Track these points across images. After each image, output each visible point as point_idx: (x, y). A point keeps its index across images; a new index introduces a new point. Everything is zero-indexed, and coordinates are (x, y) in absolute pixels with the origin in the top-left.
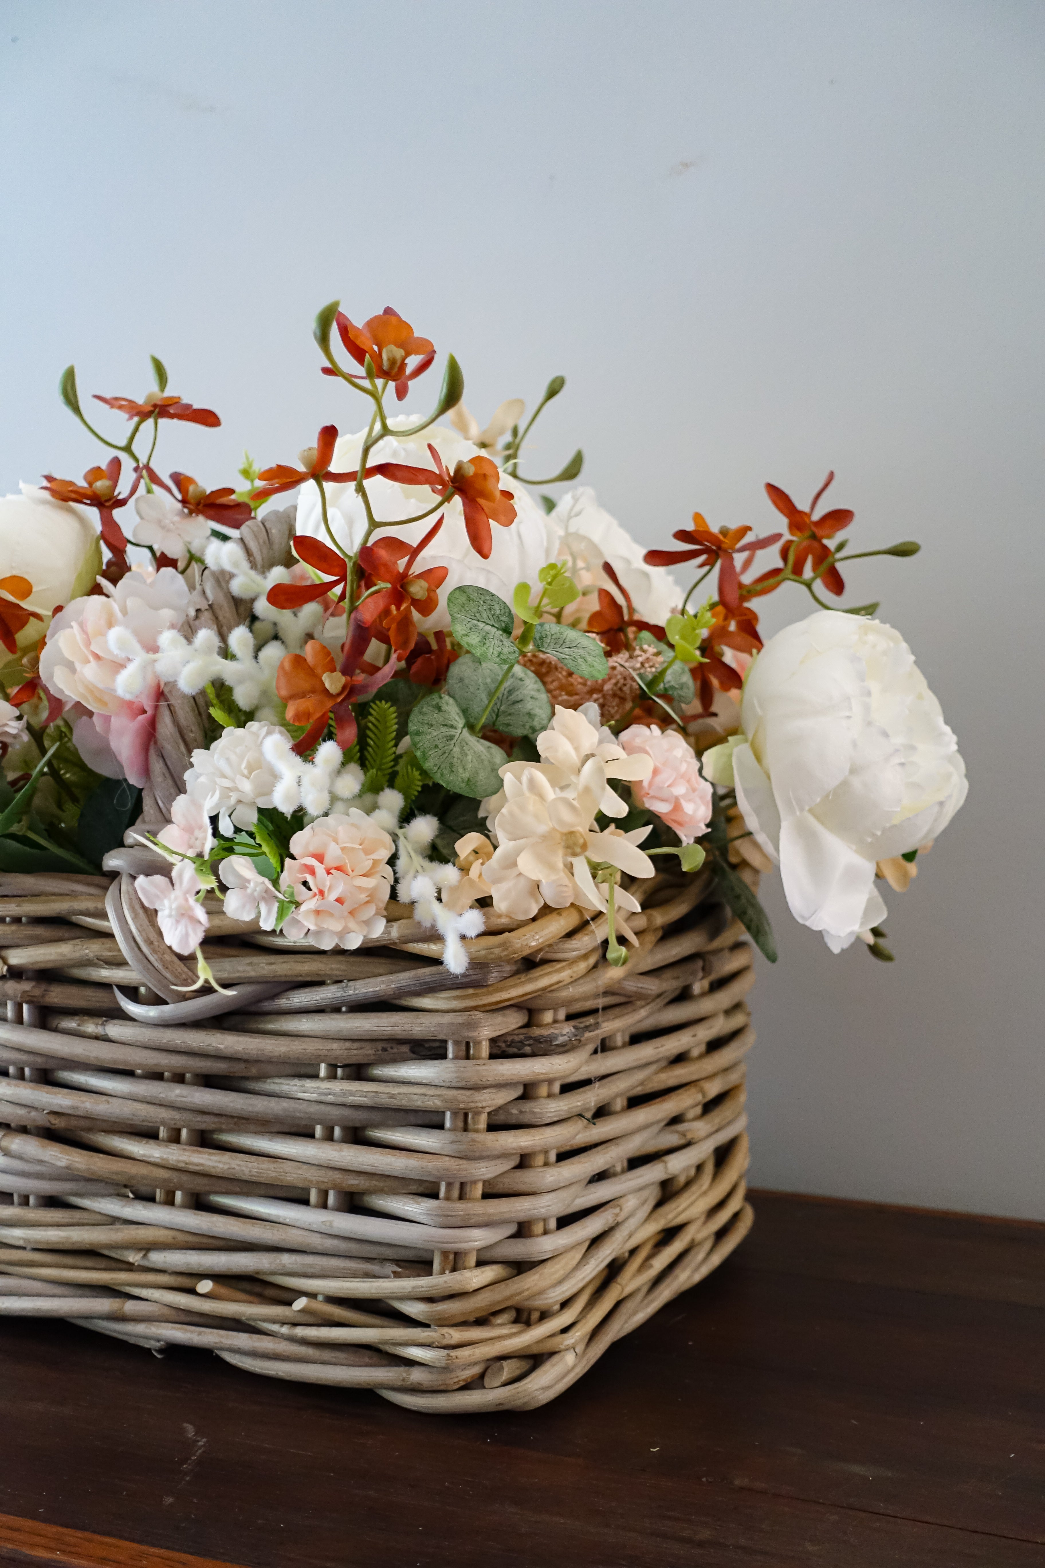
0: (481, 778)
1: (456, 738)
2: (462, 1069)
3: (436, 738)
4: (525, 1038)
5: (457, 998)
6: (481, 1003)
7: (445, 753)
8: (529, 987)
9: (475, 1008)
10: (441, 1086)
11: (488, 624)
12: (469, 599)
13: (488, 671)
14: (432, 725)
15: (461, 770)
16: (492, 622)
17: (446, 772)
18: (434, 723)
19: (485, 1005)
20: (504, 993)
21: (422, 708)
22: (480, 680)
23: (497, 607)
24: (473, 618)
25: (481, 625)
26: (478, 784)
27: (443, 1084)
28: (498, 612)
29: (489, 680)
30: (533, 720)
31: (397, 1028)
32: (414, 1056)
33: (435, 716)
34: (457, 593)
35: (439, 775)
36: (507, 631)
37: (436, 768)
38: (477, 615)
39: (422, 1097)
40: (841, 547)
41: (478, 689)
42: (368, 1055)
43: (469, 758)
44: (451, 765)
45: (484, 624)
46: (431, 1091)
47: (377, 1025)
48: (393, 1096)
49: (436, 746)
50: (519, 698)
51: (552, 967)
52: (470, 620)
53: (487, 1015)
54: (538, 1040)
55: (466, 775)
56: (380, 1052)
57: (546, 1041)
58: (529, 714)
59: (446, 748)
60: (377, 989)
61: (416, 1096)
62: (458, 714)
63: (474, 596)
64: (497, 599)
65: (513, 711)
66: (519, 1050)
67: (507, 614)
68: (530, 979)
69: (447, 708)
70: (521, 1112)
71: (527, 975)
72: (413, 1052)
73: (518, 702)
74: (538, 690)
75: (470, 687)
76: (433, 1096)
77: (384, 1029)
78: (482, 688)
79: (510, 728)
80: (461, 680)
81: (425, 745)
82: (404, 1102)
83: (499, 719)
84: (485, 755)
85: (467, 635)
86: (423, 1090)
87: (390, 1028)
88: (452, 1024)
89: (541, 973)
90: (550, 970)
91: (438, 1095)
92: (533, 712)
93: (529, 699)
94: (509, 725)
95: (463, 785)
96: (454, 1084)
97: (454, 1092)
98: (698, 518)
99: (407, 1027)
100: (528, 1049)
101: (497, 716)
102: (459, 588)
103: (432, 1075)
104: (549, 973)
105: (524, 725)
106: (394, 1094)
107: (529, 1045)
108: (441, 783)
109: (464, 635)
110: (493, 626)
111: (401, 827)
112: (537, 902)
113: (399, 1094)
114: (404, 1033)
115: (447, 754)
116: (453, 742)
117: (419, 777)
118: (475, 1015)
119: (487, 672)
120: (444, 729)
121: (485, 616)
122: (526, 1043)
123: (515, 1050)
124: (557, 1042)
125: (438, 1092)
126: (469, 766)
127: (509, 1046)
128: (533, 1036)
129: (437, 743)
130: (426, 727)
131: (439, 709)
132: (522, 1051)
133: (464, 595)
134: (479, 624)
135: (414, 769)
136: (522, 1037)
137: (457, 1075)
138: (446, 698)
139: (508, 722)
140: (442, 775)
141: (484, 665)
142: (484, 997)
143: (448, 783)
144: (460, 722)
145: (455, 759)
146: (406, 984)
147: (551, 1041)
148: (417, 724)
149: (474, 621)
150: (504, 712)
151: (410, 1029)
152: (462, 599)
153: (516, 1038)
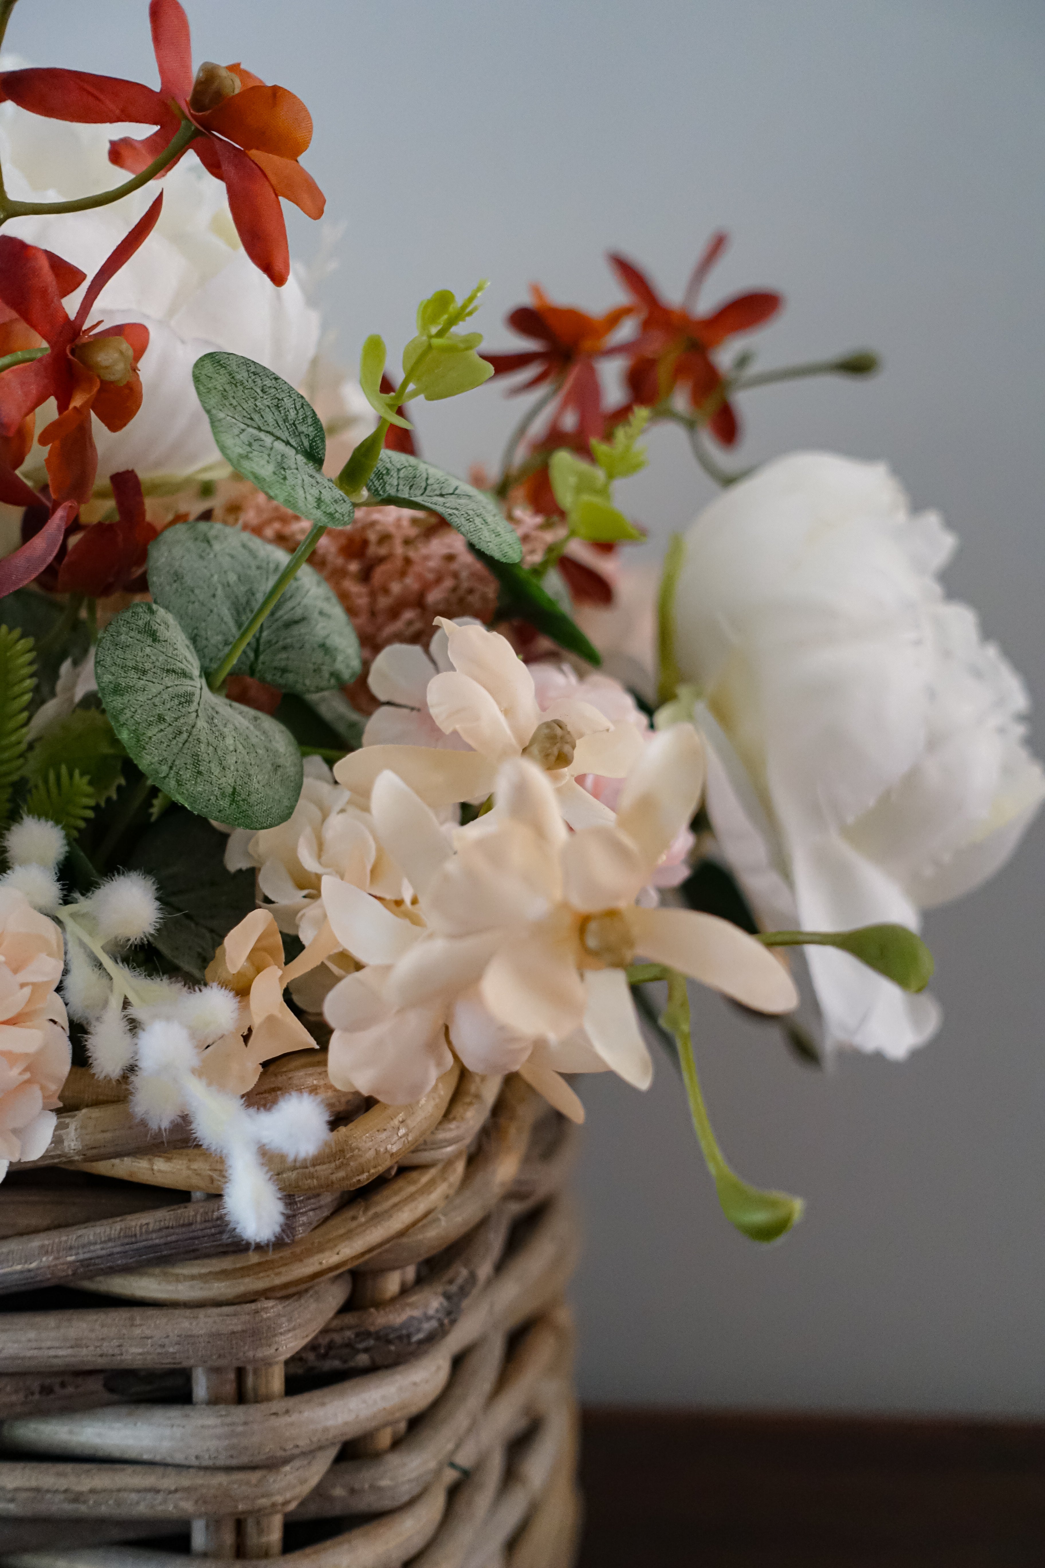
0: (257, 786)
1: (196, 699)
2: (240, 1429)
3: (157, 700)
4: (357, 1335)
5: (224, 1274)
6: (278, 1281)
7: (181, 733)
8: (375, 1235)
9: (266, 1294)
10: (189, 1467)
11: (278, 438)
12: (234, 382)
13: (228, 559)
14: (144, 672)
15: (216, 770)
16: (285, 435)
17: (187, 775)
18: (148, 666)
19: (286, 1286)
20: (327, 1254)
21: (119, 633)
22: (216, 577)
23: (288, 403)
24: (249, 422)
25: (268, 440)
26: (253, 798)
27: (194, 1462)
28: (292, 414)
29: (232, 578)
30: (334, 660)
31: (84, 1351)
32: (115, 1397)
33: (148, 650)
34: (208, 364)
35: (173, 783)
36: (315, 456)
37: (165, 768)
38: (256, 417)
39: (149, 1496)
40: (743, 361)
41: (214, 596)
42: (12, 1405)
43: (229, 741)
44: (196, 760)
45: (272, 438)
46: (169, 1481)
47: (34, 1345)
48: (77, 1498)
49: (161, 719)
50: (299, 612)
51: (414, 1182)
52: (243, 426)
53: (291, 1305)
54: (383, 1337)
55: (228, 781)
56: (37, 1397)
57: (400, 1338)
58: (324, 647)
59: (182, 721)
60: (33, 1265)
61: (134, 1496)
62: (188, 647)
63: (242, 375)
64: (285, 387)
65: (289, 641)
66: (345, 1361)
67: (310, 421)
68: (376, 1216)
69: (168, 634)
70: (353, 1491)
71: (366, 1209)
72: (111, 1390)
73: (296, 622)
74: (327, 599)
75: (197, 591)
76: (176, 1491)
77: (52, 1353)
78: (220, 592)
79: (290, 677)
80: (177, 577)
81: (137, 717)
82: (104, 1510)
83: (261, 658)
84: (256, 736)
85: (247, 457)
86: (148, 1480)
87: (70, 1351)
88: (218, 1335)
89: (395, 1199)
90: (412, 1189)
91: (187, 1490)
92: (329, 642)
93: (316, 615)
94: (284, 671)
95: (224, 803)
96: (222, 1461)
97: (221, 1479)
98: (536, 291)
99: (108, 1347)
100: (363, 1359)
101: (257, 652)
102: (210, 356)
103: (166, 1445)
104: (412, 1197)
105: (317, 670)
106: (81, 1493)
107: (366, 1350)
108: (180, 799)
109: (241, 456)
110: (288, 443)
111: (66, 901)
112: (439, 1064)
113: (92, 1491)
114: (100, 1360)
115: (185, 736)
116: (194, 707)
117: (90, 790)
118: (265, 1309)
119: (226, 561)
120: (169, 680)
121: (271, 421)
122: (361, 1346)
123: (337, 1364)
124: (421, 1336)
125: (185, 1480)
126: (231, 760)
127: (325, 1356)
128: (372, 1329)
129: (160, 710)
130: (132, 674)
131: (154, 636)
132: (352, 1364)
133: (222, 371)
134: (262, 435)
135: (77, 773)
136: (349, 1334)
137: (226, 1442)
138: (161, 612)
139: (283, 664)
140: (179, 783)
141: (217, 547)
142: (283, 1269)
143: (194, 800)
144: (194, 667)
145: (203, 746)
146: (104, 1252)
147: (409, 1336)
148: (113, 669)
149: (250, 430)
150: (269, 643)
151: (117, 1351)
152: (221, 380)
153: (337, 1338)
